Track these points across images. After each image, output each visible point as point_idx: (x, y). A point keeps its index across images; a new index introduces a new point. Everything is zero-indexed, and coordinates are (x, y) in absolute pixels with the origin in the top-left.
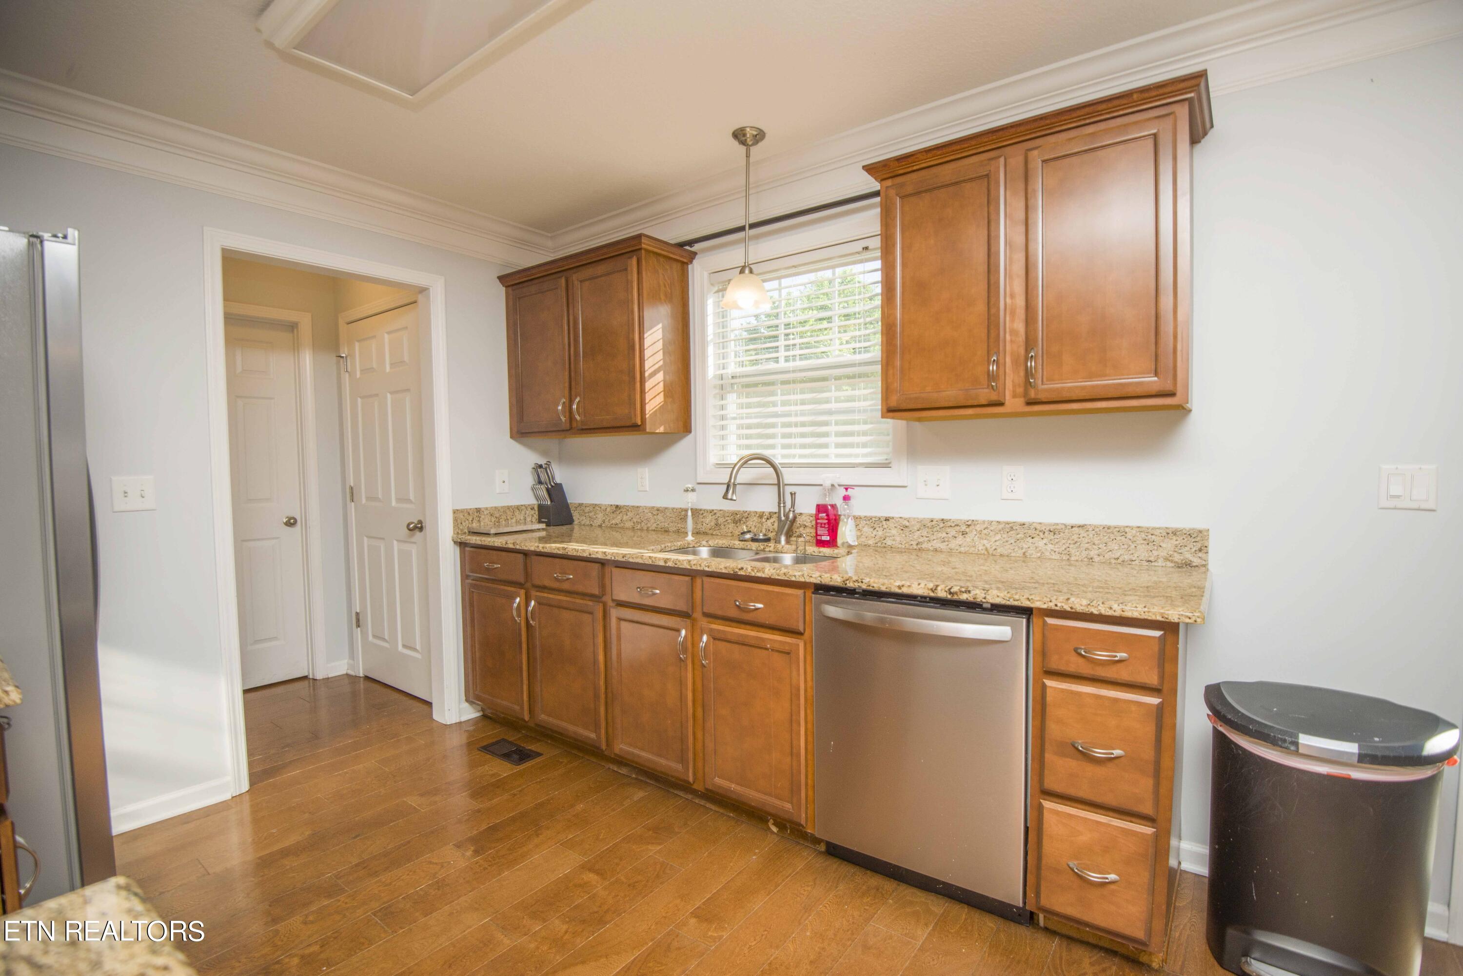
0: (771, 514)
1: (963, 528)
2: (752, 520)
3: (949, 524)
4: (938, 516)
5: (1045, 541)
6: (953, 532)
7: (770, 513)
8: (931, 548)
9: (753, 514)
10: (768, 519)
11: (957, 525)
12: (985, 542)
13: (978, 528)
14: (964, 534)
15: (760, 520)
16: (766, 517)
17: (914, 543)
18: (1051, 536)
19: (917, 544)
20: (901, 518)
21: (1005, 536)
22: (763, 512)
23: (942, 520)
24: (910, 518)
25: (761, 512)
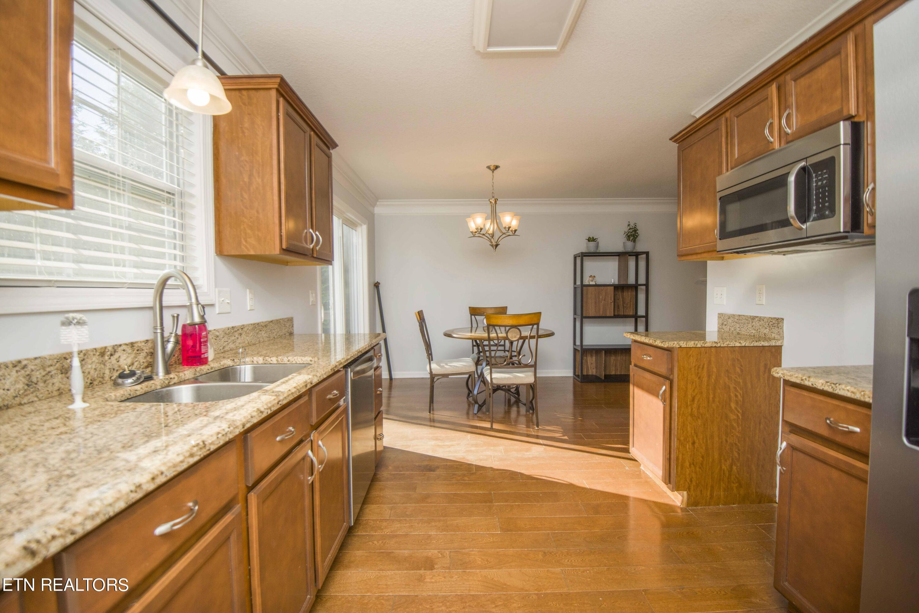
0: (116, 348)
1: (240, 331)
2: (90, 362)
3: (236, 329)
4: (230, 325)
5: (264, 332)
6: (236, 335)
7: (113, 347)
8: (229, 349)
9: (92, 353)
10: (111, 355)
11: (238, 330)
12: (248, 338)
13: (245, 329)
14: (241, 334)
15: (101, 359)
16: (109, 353)
17: (221, 348)
18: (265, 329)
19: (223, 349)
20: (215, 330)
21: (253, 332)
22: (106, 348)
23: (233, 327)
24: (219, 329)
25: (102, 348)
